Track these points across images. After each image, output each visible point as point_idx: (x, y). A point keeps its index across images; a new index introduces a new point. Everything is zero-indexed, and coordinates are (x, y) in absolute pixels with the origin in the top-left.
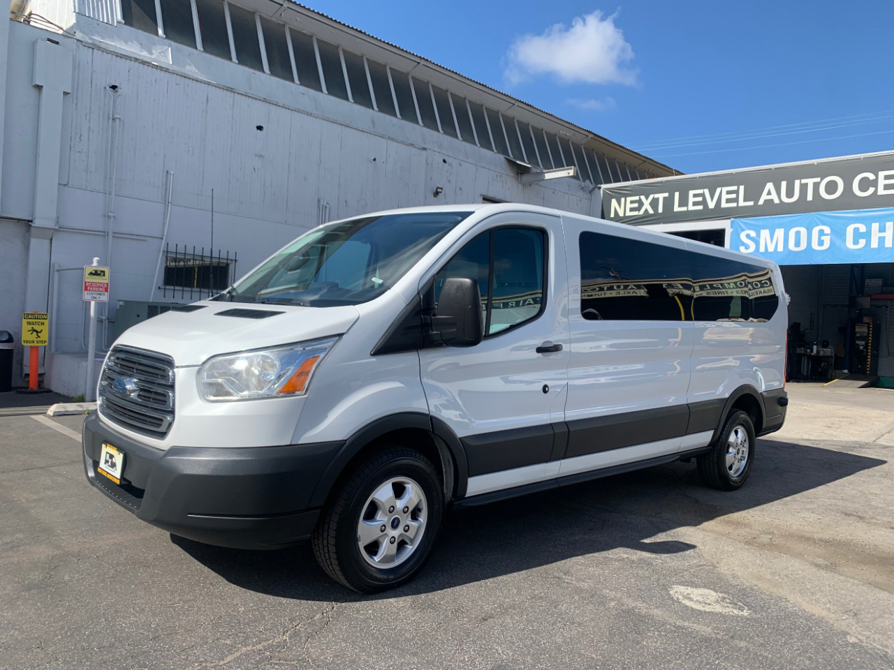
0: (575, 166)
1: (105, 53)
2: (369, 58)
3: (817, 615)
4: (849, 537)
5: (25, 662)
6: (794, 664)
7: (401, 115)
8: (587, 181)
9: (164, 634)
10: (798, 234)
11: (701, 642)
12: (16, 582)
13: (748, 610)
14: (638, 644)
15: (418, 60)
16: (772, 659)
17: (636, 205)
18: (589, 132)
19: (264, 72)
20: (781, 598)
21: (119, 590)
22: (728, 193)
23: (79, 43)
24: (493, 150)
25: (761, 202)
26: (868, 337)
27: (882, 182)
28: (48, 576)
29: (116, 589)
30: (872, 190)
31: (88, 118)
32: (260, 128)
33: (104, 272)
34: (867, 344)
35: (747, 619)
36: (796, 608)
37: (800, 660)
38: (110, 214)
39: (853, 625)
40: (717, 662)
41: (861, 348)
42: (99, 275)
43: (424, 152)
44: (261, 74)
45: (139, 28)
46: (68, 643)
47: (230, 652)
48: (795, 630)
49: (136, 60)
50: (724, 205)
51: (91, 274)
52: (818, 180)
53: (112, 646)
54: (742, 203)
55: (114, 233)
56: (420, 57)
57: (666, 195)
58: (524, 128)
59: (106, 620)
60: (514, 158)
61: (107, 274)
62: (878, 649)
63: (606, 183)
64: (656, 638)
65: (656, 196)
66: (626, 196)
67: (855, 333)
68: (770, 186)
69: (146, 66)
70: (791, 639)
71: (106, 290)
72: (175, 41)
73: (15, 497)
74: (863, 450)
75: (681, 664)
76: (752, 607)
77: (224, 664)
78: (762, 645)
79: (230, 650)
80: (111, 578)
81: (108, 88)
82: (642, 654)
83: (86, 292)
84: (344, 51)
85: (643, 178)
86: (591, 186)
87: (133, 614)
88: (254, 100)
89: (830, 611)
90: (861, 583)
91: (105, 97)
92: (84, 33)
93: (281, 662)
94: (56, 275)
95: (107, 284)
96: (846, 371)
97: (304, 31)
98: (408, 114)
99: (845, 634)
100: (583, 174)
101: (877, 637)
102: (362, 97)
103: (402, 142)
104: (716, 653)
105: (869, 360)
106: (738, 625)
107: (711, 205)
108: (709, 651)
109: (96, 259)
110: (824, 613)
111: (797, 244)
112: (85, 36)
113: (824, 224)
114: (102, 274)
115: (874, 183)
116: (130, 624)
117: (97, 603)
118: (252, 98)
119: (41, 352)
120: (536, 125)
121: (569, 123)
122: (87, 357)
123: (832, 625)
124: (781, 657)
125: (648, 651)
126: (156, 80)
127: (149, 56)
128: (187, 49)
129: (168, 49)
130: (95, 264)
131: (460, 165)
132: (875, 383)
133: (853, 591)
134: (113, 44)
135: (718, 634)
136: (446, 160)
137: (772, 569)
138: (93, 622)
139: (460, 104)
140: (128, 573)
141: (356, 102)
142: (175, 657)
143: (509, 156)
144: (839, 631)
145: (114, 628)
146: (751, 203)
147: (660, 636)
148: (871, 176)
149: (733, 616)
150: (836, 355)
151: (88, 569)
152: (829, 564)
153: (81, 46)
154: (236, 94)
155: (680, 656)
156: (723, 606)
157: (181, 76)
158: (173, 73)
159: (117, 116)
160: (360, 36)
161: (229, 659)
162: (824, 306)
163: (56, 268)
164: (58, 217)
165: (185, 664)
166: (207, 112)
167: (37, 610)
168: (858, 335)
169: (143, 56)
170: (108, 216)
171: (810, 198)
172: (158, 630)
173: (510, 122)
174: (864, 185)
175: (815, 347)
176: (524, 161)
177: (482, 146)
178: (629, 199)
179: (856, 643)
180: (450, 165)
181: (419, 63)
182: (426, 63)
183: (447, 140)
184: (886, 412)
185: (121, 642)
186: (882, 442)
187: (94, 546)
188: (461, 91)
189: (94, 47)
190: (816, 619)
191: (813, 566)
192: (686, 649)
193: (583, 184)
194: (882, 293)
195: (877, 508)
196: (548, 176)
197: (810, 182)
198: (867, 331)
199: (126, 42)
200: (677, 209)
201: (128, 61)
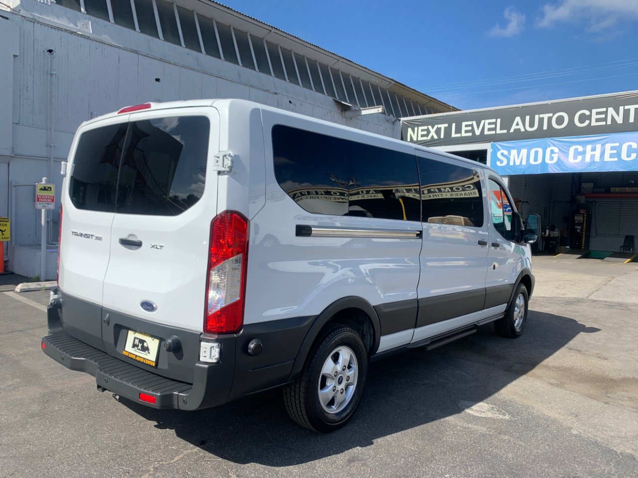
0: (382, 105)
1: (43, 26)
2: (235, 27)
3: (552, 417)
4: (572, 365)
5: (41, 466)
6: (539, 449)
7: (259, 69)
8: (391, 115)
9: (131, 444)
10: (536, 153)
11: (480, 437)
12: (22, 413)
13: (509, 415)
14: (440, 440)
15: (270, 29)
16: (525, 446)
17: (425, 133)
18: (392, 80)
19: (159, 39)
20: (529, 406)
21: (94, 415)
22: (489, 124)
23: (23, 18)
24: (324, 94)
25: (512, 131)
26: (583, 223)
27: (594, 117)
28: (44, 407)
29: (92, 415)
30: (587, 122)
31: (32, 74)
32: (157, 80)
33: (50, 188)
34: (582, 228)
35: (508, 421)
36: (539, 413)
37: (542, 447)
38: (51, 145)
39: (575, 423)
40: (491, 449)
41: (579, 231)
42: (47, 190)
43: (276, 96)
44: (157, 40)
45: (67, 7)
46: (68, 452)
47: (177, 454)
48: (538, 427)
49: (66, 30)
50: (486, 132)
51: (41, 189)
52: (551, 115)
53: (97, 453)
54: (499, 131)
55: (54, 158)
56: (272, 27)
57: (446, 125)
58: (346, 77)
59: (90, 436)
60: (340, 99)
61: (52, 189)
62: (591, 438)
63: (404, 116)
64: (452, 436)
65: (439, 126)
66: (418, 126)
67: (575, 220)
68: (518, 119)
69: (73, 35)
70: (536, 433)
71: (53, 201)
72: (94, 16)
73: (7, 353)
74: (580, 304)
75: (468, 452)
76: (511, 413)
77: (175, 462)
78: (518, 438)
79: (176, 453)
80: (87, 407)
81: (46, 52)
82: (443, 446)
83: (38, 202)
84: (217, 22)
85: (430, 113)
86: (394, 119)
87: (107, 431)
88: (153, 59)
89: (560, 414)
90: (580, 395)
91: (44, 58)
92: (26, 11)
93: (211, 459)
94: (14, 189)
95: (53, 196)
96: (568, 247)
97: (187, 8)
98: (263, 68)
99: (570, 428)
100: (388, 111)
101: (590, 430)
102: (230, 56)
103: (259, 89)
104: (490, 443)
105: (583, 239)
106: (502, 425)
107: (478, 132)
108: (485, 443)
109: (44, 179)
110: (557, 416)
111: (536, 160)
112: (27, 12)
113: (555, 146)
114: (49, 189)
115: (589, 117)
116: (106, 438)
117: (81, 424)
118: (152, 58)
119: (5, 245)
120: (354, 75)
121: (378, 73)
122: (41, 248)
123: (562, 423)
124: (531, 445)
125: (447, 444)
126: (81, 46)
127: (75, 27)
128: (103, 22)
129: (88, 22)
130: (44, 182)
131: (301, 105)
132: (587, 255)
133: (574, 401)
134: (48, 18)
135: (490, 431)
136: (292, 102)
137: (523, 387)
138: (81, 438)
139: (301, 60)
140: (98, 403)
141: (226, 60)
142: (141, 459)
143: (336, 98)
144: (566, 427)
145: (96, 441)
146: (505, 131)
147: (454, 434)
148: (587, 113)
149: (499, 420)
150: (561, 236)
151: (70, 402)
152: (559, 383)
153: (25, 21)
154: (140, 56)
155: (467, 446)
156: (492, 413)
157: (99, 42)
158: (93, 40)
159: (53, 72)
160: (227, 11)
161: (176, 459)
162: (554, 202)
163: (14, 184)
164: (13, 148)
165: (149, 463)
166: (119, 69)
167: (42, 431)
168: (576, 222)
169: (70, 27)
170: (50, 146)
171: (545, 128)
172: (126, 442)
173: (336, 73)
174: (583, 118)
175: (547, 231)
176: (346, 101)
177: (317, 91)
178: (420, 128)
179: (577, 434)
180: (295, 105)
181: (271, 31)
182: (276, 31)
183: (292, 86)
184: (595, 277)
185: (103, 450)
186: (592, 297)
187: (70, 385)
188: (301, 50)
189: (34, 21)
190: (552, 420)
191: (549, 385)
192: (471, 442)
193: (388, 118)
194: (593, 193)
195: (589, 344)
196: (364, 112)
197: (546, 116)
198: (582, 219)
199: (58, 18)
200: (454, 135)
201: (60, 31)
